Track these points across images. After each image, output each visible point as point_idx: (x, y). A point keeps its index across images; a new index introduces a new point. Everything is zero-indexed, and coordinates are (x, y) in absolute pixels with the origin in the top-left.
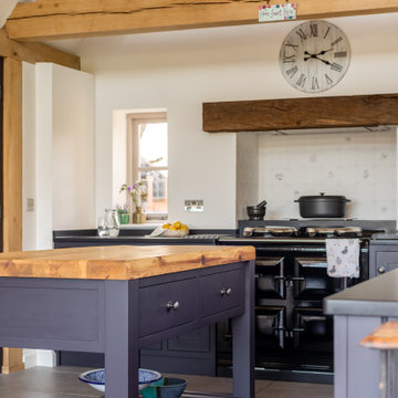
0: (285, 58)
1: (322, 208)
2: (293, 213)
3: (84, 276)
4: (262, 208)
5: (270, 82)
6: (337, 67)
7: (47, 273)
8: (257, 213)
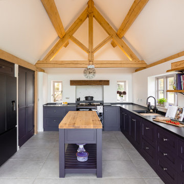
0: (84, 73)
1: (89, 98)
2: (84, 99)
3: (92, 128)
4: (79, 98)
5: (82, 77)
6: (93, 75)
7: (83, 128)
8: (78, 100)
